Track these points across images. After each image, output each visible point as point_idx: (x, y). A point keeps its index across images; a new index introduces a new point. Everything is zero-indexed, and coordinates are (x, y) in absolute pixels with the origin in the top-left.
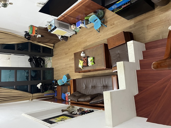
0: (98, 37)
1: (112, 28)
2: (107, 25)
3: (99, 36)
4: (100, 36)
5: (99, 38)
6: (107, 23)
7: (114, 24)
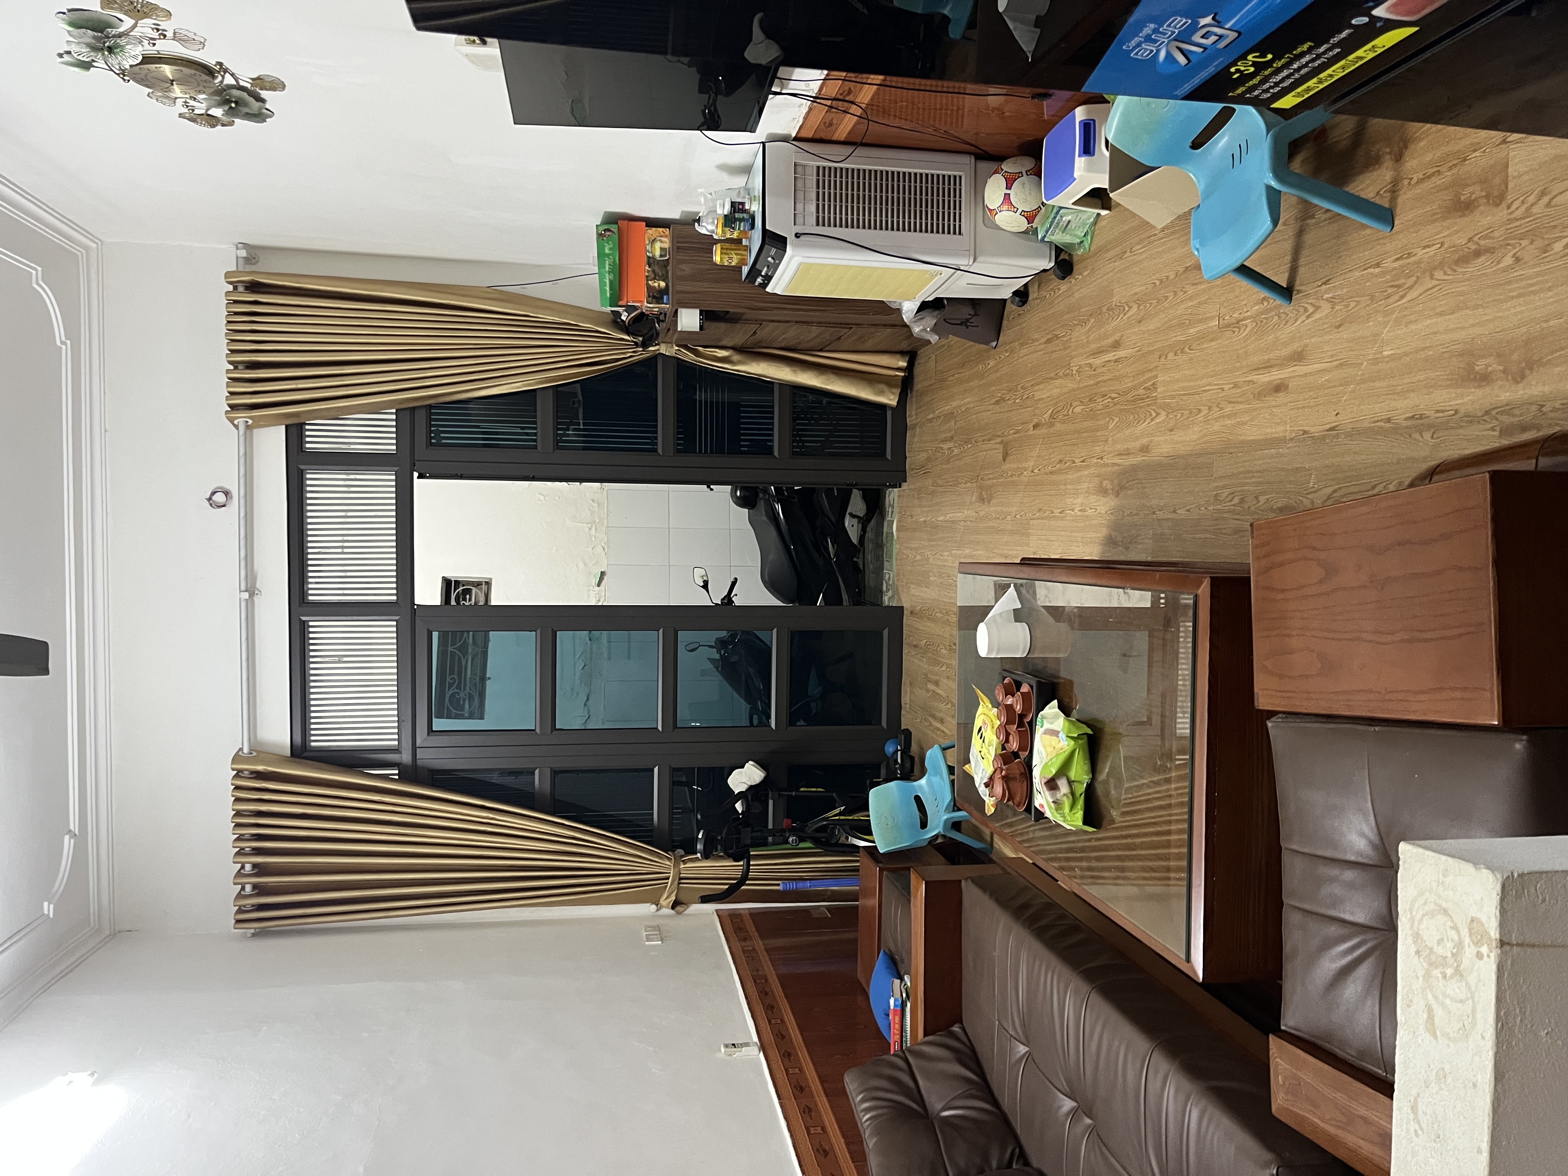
0: (1267, 366)
1: (1464, 260)
2: (1394, 190)
3: (1281, 364)
4: (1298, 357)
5: (1279, 388)
6: (1399, 158)
7: (1497, 198)
